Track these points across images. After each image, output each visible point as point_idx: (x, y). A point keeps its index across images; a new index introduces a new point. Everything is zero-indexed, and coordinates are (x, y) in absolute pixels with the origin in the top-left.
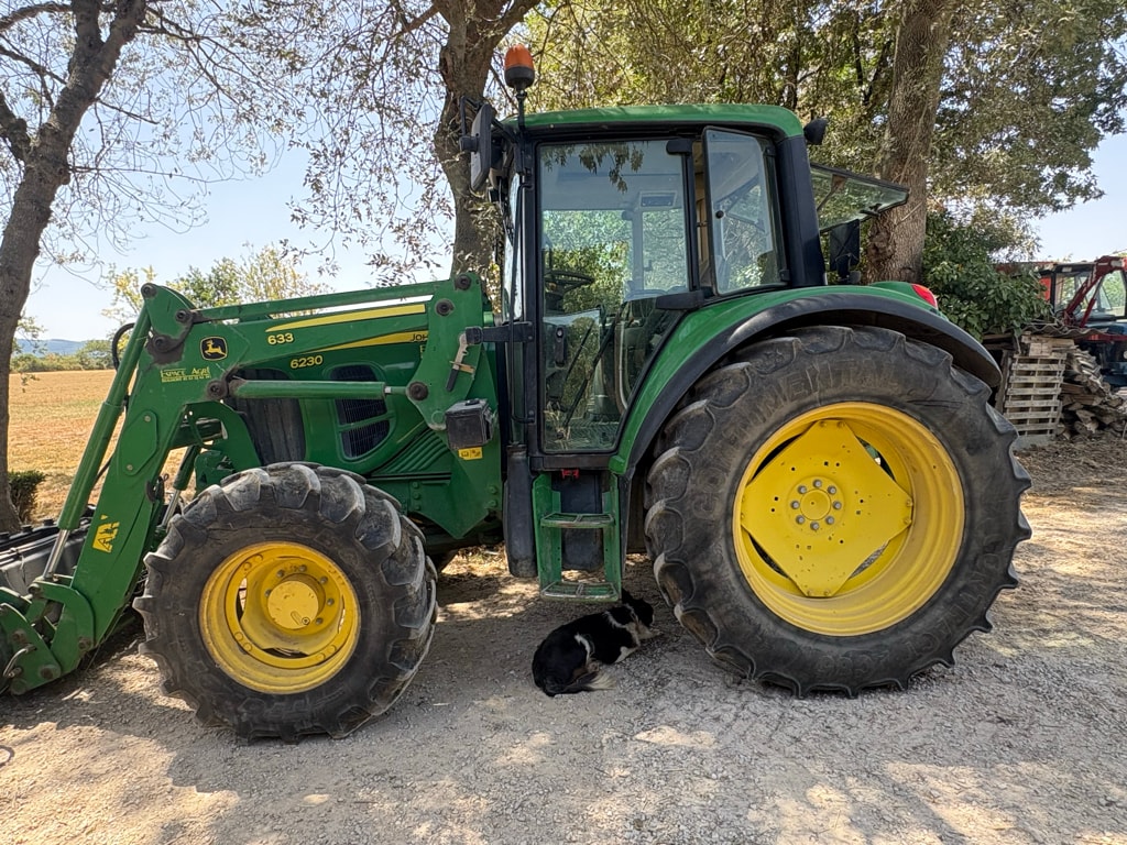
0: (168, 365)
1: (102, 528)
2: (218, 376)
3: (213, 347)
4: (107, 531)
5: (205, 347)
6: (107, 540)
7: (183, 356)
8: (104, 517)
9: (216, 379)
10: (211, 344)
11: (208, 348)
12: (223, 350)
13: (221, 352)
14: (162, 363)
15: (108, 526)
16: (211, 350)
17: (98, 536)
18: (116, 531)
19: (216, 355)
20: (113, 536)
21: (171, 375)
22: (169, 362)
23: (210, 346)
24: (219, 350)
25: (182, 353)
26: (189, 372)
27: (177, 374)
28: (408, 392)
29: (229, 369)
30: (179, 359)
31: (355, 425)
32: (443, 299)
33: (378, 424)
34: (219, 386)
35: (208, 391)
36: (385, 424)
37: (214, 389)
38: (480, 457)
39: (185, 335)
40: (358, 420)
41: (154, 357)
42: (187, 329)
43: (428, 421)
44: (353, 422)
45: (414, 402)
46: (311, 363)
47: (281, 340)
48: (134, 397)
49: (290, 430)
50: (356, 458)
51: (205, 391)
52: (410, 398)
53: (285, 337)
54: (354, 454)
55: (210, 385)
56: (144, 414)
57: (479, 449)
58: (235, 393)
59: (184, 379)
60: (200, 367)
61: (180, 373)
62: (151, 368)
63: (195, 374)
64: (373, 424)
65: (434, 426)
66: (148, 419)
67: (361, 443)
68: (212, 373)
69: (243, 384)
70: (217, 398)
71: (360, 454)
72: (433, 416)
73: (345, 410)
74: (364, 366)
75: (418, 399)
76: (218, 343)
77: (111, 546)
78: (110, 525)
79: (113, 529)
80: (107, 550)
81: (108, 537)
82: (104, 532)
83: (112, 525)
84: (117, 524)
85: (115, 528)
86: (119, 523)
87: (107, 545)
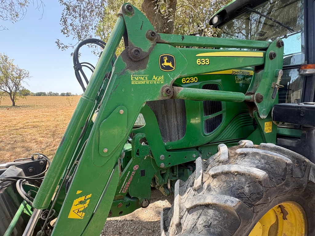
0: (136, 72)
1: (76, 201)
3: (167, 61)
4: (81, 202)
5: (162, 61)
6: (81, 210)
7: (148, 66)
8: (79, 192)
9: (167, 84)
10: (166, 59)
11: (163, 62)
12: (173, 65)
13: (171, 66)
14: (133, 70)
15: (82, 199)
16: (166, 64)
17: (74, 208)
18: (88, 201)
19: (168, 68)
20: (86, 205)
21: (138, 79)
22: (137, 69)
23: (165, 60)
24: (170, 64)
25: (147, 63)
26: (150, 78)
27: (143, 79)
28: (255, 98)
29: (175, 79)
30: (145, 68)
31: (210, 117)
32: (272, 51)
33: (219, 115)
34: (170, 90)
35: (162, 92)
36: (220, 117)
37: (168, 91)
38: (271, 131)
39: (151, 50)
40: (212, 114)
41: (127, 64)
42: (154, 45)
43: (260, 114)
44: (210, 115)
45: (256, 104)
46: (192, 81)
47: (203, 63)
48: (109, 94)
49: (179, 119)
50: (208, 134)
51: (160, 92)
52: (255, 102)
53: (205, 61)
54: (208, 132)
55: (163, 88)
56: (118, 108)
57: (271, 128)
58: (177, 95)
59: (147, 83)
60: (158, 75)
61: (145, 78)
62: (124, 72)
63: (154, 80)
64: (217, 116)
65: (262, 117)
66: (122, 112)
67: (211, 126)
68: (165, 81)
69: (181, 89)
70: (167, 98)
71: (210, 131)
72: (262, 111)
73: (206, 108)
74: (215, 84)
75: (259, 102)
76: (170, 59)
77: (84, 214)
78: (84, 197)
79: (86, 200)
80: (80, 218)
81: (81, 207)
82: (78, 204)
83: (86, 197)
84: (89, 196)
85: (88, 199)
86: (91, 195)
87: (80, 214)
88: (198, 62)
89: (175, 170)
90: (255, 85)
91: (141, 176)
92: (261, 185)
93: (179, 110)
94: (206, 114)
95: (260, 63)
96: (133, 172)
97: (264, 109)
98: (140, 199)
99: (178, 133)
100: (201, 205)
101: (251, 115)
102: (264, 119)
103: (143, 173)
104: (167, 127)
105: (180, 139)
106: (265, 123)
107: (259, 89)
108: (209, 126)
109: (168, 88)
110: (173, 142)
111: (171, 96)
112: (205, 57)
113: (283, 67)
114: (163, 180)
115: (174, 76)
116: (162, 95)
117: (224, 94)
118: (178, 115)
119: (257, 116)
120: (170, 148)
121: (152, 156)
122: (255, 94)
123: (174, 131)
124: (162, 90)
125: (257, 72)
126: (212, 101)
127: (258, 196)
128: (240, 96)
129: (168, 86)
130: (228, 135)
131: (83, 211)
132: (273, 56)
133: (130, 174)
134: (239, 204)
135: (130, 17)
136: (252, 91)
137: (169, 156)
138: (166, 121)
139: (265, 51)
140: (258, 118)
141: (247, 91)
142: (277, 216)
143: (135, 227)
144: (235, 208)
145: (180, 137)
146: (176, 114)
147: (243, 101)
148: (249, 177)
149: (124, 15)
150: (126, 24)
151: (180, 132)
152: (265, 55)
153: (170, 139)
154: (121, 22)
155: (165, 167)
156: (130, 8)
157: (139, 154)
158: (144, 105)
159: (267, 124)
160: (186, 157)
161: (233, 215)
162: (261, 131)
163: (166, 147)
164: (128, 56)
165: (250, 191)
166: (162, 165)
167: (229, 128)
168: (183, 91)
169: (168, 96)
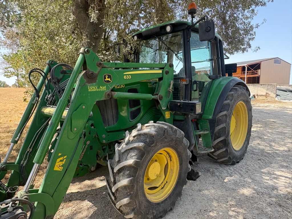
0: (91, 84)
2: (109, 90)
3: (108, 78)
4: (61, 161)
5: (105, 78)
6: (61, 165)
7: (97, 81)
8: (60, 154)
9: (108, 91)
10: (107, 77)
11: (106, 78)
12: (111, 80)
13: (110, 80)
14: (89, 83)
15: (61, 158)
16: (107, 79)
18: (65, 160)
19: (108, 81)
20: (64, 162)
21: (92, 88)
22: (92, 83)
24: (109, 79)
25: (97, 79)
26: (99, 88)
27: (94, 88)
28: (158, 97)
29: (112, 87)
30: (96, 82)
31: (133, 109)
32: (167, 70)
33: (139, 108)
34: (110, 94)
35: (105, 96)
36: (140, 109)
37: (109, 95)
38: (169, 117)
39: (99, 72)
40: (134, 107)
41: (86, 80)
42: (100, 69)
43: (162, 107)
44: (133, 108)
45: (159, 101)
46: (121, 87)
47: (128, 78)
48: (77, 97)
49: (114, 111)
50: (133, 120)
51: (104, 95)
52: (158, 100)
53: (129, 77)
54: (132, 119)
55: (106, 93)
56: (82, 105)
57: (169, 115)
58: (114, 97)
59: (97, 90)
60: (103, 86)
61: (96, 88)
62: (84, 85)
63: (101, 88)
64: (137, 109)
65: (163, 108)
66: (84, 107)
67: (134, 115)
68: (107, 89)
69: (116, 93)
70: (108, 98)
71: (133, 119)
72: (163, 105)
73: (130, 104)
74: (136, 89)
75: (161, 100)
76: (109, 77)
77: (62, 167)
78: (62, 158)
79: (63, 159)
80: (60, 170)
81: (61, 164)
82: (59, 162)
83: (63, 157)
84: (65, 157)
85: (64, 159)
86: (66, 156)
87: (60, 168)
88: (124, 77)
89: (111, 147)
90: (159, 89)
91: (90, 150)
92: (154, 137)
93: (113, 106)
94: (131, 107)
95: (161, 76)
96: (86, 146)
97: (164, 104)
98: (89, 165)
99: (113, 121)
100: (129, 149)
101: (157, 108)
102: (164, 110)
103: (91, 148)
104: (106, 117)
105: (115, 124)
106: (166, 112)
107: (160, 92)
108: (133, 115)
109: (108, 93)
110: (110, 127)
111: (110, 98)
112: (128, 75)
113: (174, 78)
114: (104, 153)
115: (112, 86)
116: (105, 97)
117: (140, 95)
118: (113, 108)
119: (161, 108)
120: (109, 131)
121: (97, 136)
122: (159, 95)
123: (110, 119)
124: (105, 94)
125: (160, 81)
126: (134, 100)
127: (153, 142)
128: (150, 96)
129: (108, 92)
130: (145, 121)
131: (62, 166)
132: (167, 73)
133: (85, 147)
134: (144, 145)
135: (88, 55)
136: (157, 93)
137: (108, 135)
138: (105, 113)
139: (162, 70)
140: (161, 110)
141: (155, 93)
142: (167, 159)
143: (81, 195)
144: (143, 147)
145: (114, 123)
146: (112, 108)
147: (151, 99)
148: (149, 135)
149: (85, 54)
150: (86, 59)
151: (115, 120)
152: (163, 71)
153: (108, 124)
154: (83, 57)
155: (106, 143)
156: (88, 51)
157: (91, 134)
158: (95, 103)
159: (167, 113)
160: (119, 136)
161: (142, 150)
162: (164, 117)
163: (106, 129)
164: (87, 76)
165: (149, 140)
166: (104, 141)
167: (145, 117)
168: (117, 95)
169: (109, 97)
